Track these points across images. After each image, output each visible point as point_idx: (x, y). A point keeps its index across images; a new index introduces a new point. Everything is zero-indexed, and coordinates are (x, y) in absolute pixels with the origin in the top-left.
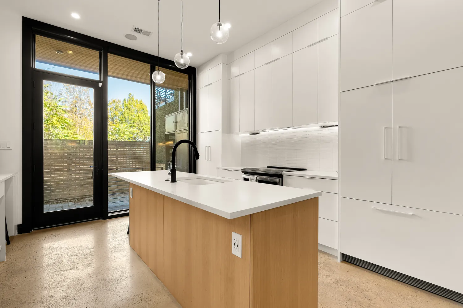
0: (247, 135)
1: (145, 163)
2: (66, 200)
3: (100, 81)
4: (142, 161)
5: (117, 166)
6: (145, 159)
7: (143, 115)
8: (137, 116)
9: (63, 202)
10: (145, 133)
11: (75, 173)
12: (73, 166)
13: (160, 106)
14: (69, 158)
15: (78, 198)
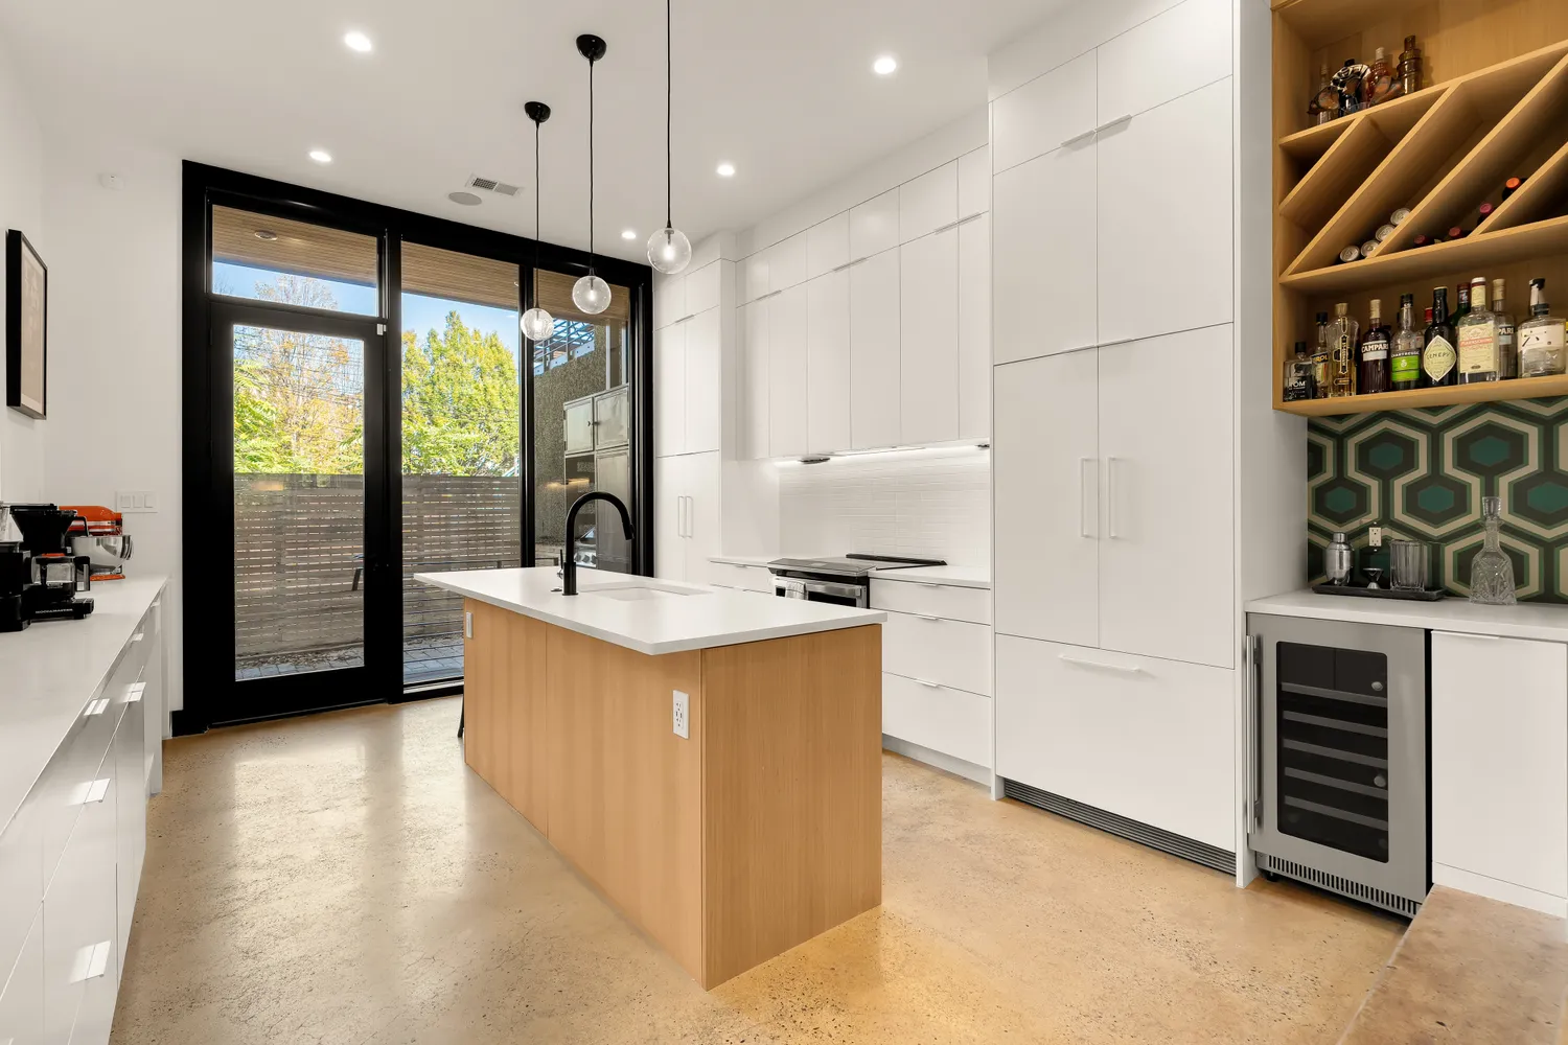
0: (796, 463)
1: (506, 543)
2: (269, 657)
3: (380, 320)
4: (498, 538)
5: (422, 553)
6: (507, 531)
7: (498, 382)
8: (481, 386)
9: (263, 663)
10: (508, 442)
11: (296, 576)
12: (291, 553)
13: (551, 368)
14: (278, 530)
15: (305, 653)
